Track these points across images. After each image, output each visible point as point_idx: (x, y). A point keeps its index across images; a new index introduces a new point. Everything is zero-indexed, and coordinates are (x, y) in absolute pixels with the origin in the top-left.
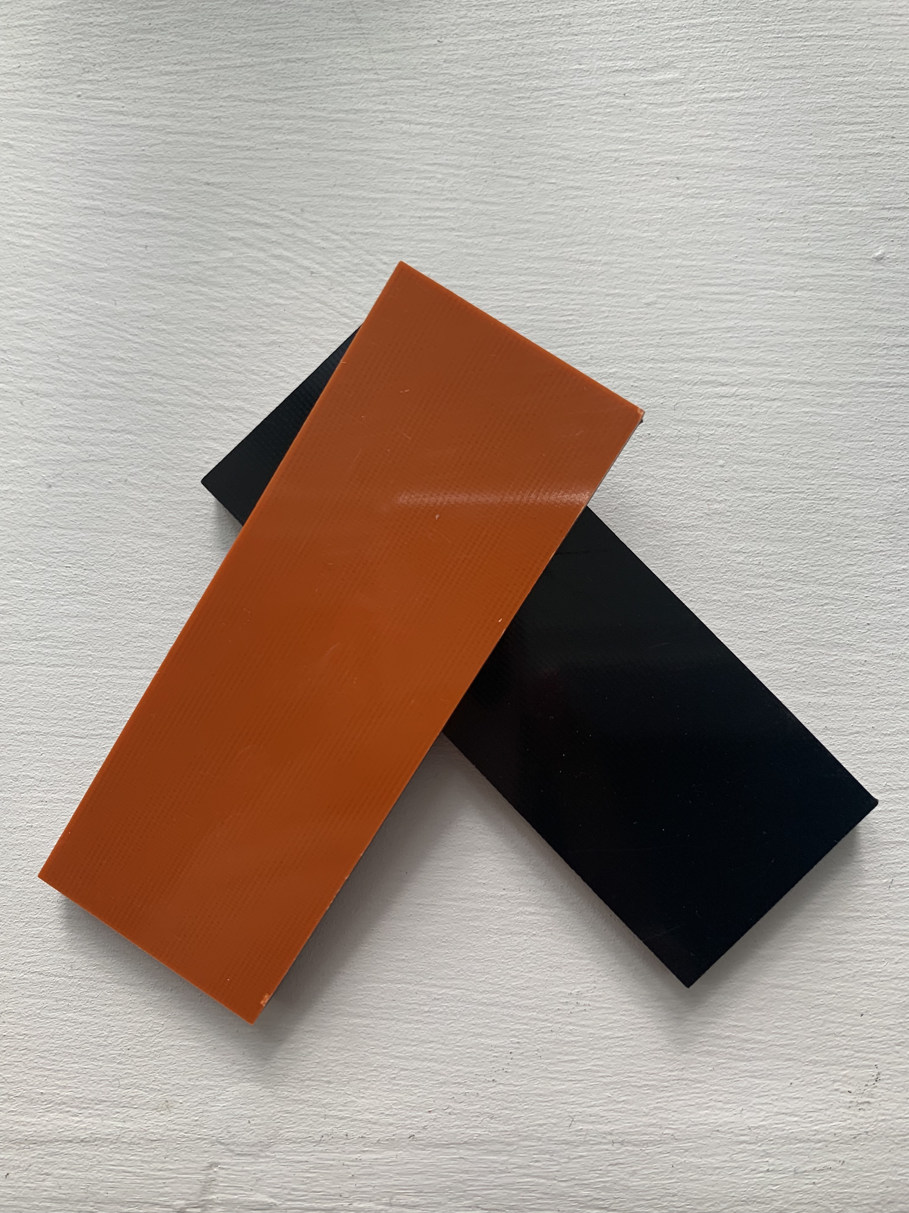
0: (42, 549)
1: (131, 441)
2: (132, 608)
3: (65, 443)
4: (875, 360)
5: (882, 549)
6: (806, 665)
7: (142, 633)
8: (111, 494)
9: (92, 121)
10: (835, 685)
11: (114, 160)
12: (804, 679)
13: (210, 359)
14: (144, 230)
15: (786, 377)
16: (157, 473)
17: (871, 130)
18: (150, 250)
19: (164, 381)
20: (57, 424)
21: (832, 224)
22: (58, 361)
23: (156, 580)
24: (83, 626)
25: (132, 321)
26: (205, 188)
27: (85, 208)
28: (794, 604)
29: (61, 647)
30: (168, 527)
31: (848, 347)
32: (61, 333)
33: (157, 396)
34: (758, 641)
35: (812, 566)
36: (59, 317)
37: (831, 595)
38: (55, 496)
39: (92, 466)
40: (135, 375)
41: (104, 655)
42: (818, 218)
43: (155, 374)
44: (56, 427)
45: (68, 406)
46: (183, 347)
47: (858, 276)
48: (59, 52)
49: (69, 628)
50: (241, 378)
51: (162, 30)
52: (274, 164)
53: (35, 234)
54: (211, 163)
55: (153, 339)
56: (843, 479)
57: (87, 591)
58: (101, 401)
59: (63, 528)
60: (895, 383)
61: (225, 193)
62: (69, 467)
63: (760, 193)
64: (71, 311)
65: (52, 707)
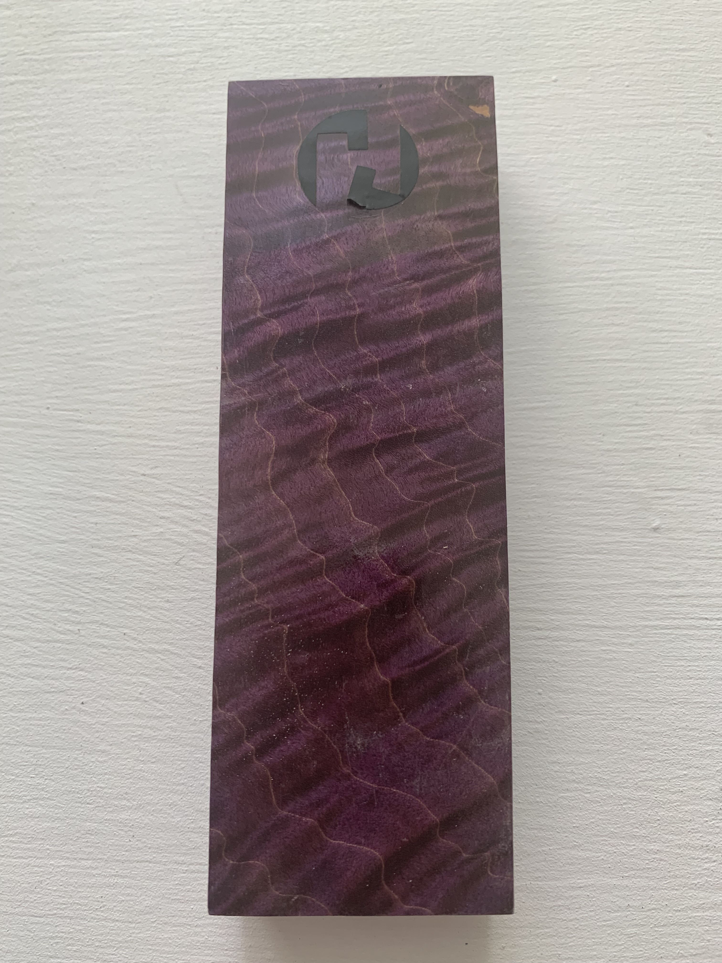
0: (12, 763)
1: (83, 677)
2: (82, 810)
3: (33, 678)
4: (656, 607)
5: (667, 758)
6: (610, 853)
7: (89, 831)
8: (67, 719)
9: (58, 427)
10: (634, 870)
11: (73, 457)
12: (609, 865)
13: (145, 612)
14: (95, 511)
15: (587, 622)
16: (103, 702)
17: (645, 430)
18: (99, 526)
19: (108, 629)
20: (26, 663)
21: (619, 502)
22: (27, 613)
23: (101, 787)
24: (43, 825)
25: (84, 582)
26: (142, 478)
27: (51, 494)
28: (599, 804)
29: (25, 842)
30: (111, 745)
31: (635, 598)
32: (31, 591)
33: (103, 641)
34: (573, 835)
35: (613, 773)
36: (29, 578)
37: (629, 796)
38: (23, 720)
39: (53, 696)
40: (86, 624)
41: (59, 849)
42: (608, 497)
43: (102, 624)
44: (25, 665)
45: (35, 648)
46: (124, 602)
47: (640, 543)
48: (34, 375)
49: (32, 826)
50: (168, 627)
51: (111, 359)
52: (195, 460)
53: (13, 514)
54: (147, 459)
55: (101, 596)
56: (635, 703)
57: (47, 797)
58: (60, 645)
59: (29, 746)
60: (672, 626)
61: (157, 482)
62: (35, 697)
63: (562, 479)
64: (38, 574)
65: (17, 891)
